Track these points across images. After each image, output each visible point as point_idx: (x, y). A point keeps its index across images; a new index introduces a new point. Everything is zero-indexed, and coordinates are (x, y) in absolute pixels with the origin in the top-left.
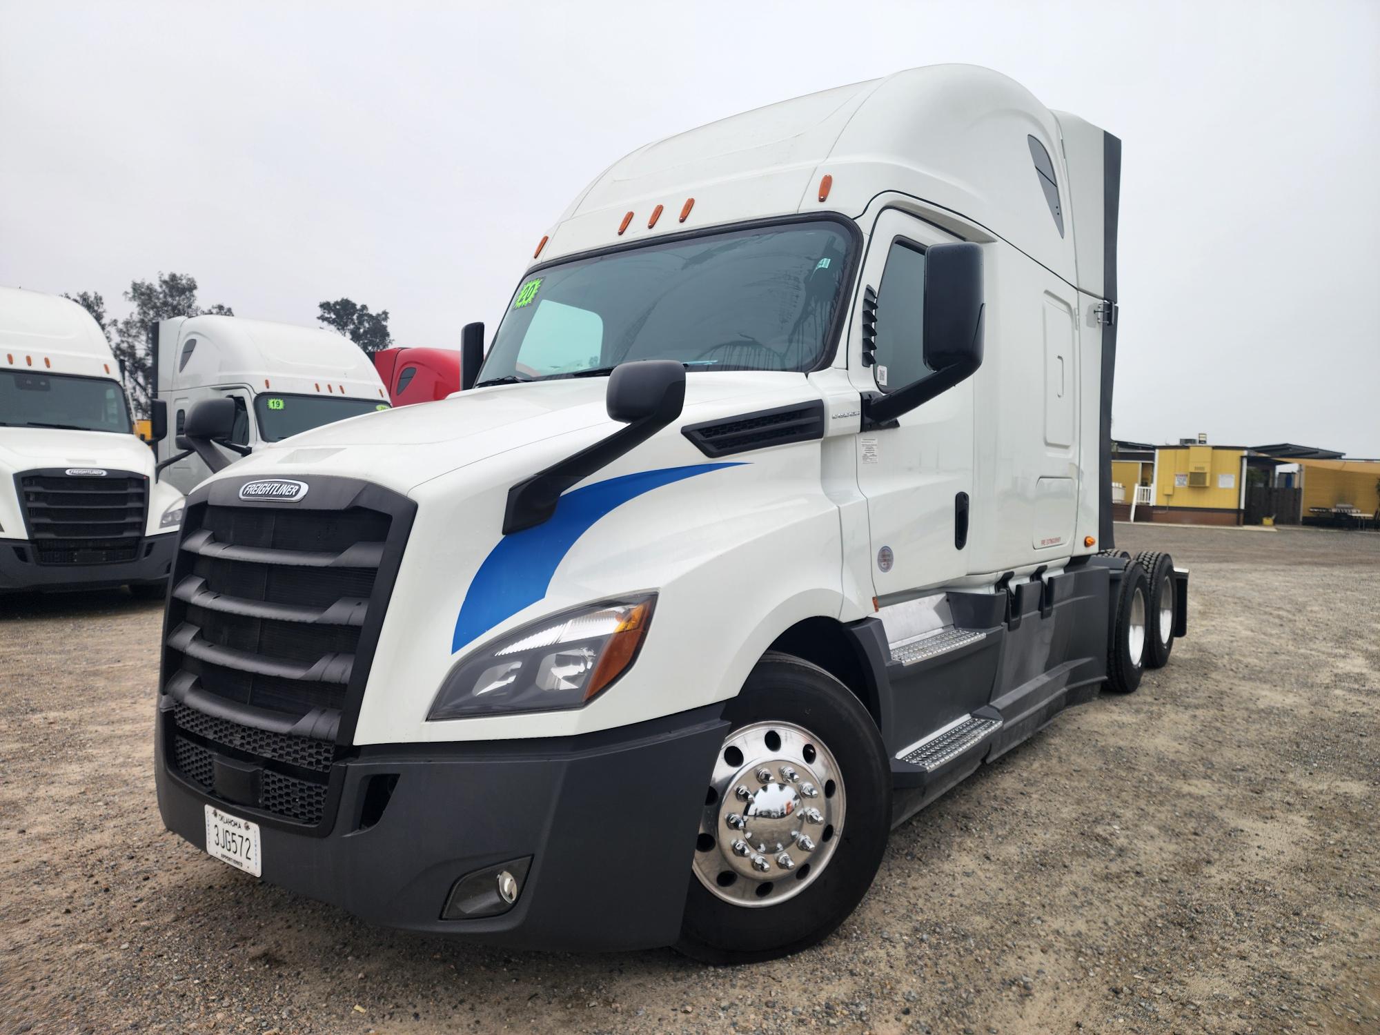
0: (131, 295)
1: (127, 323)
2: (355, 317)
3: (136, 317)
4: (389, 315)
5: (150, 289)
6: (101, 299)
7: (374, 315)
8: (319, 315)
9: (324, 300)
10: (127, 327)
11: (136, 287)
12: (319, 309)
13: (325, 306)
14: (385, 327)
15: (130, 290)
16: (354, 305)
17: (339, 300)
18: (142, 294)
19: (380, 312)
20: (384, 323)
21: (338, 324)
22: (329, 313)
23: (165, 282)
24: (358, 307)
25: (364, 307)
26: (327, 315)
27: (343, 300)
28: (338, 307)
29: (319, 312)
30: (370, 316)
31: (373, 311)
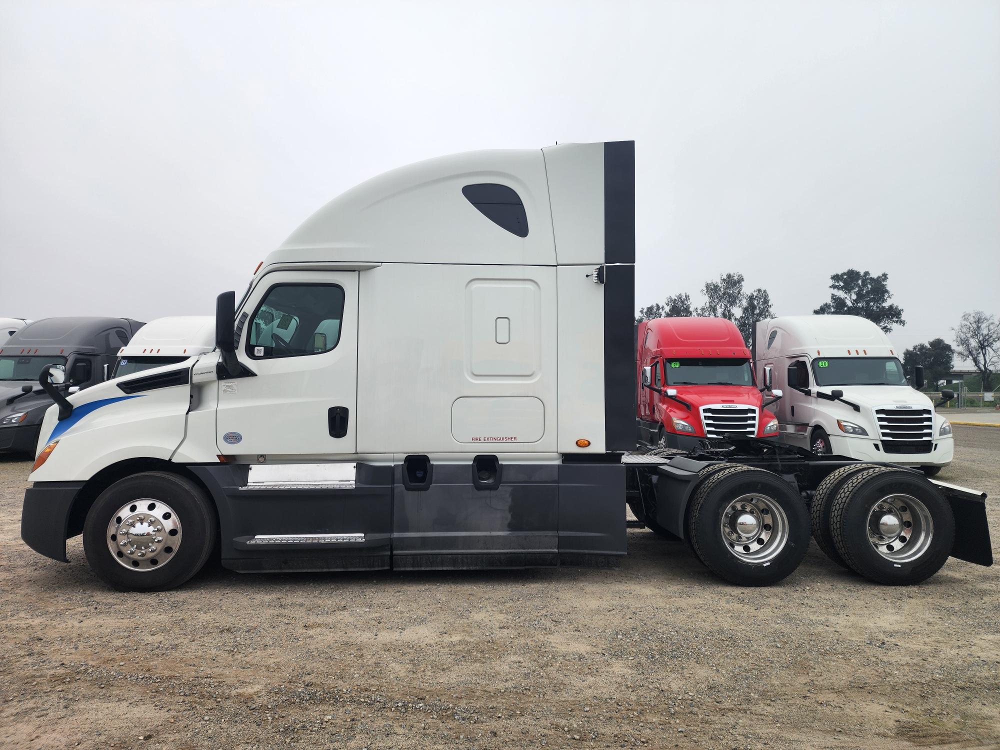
0: (705, 292)
1: (703, 309)
2: (860, 282)
3: (708, 305)
4: (888, 276)
5: (716, 287)
6: (688, 296)
7: (876, 278)
8: (831, 285)
9: (834, 273)
10: (702, 312)
11: (708, 286)
12: (831, 280)
13: (836, 278)
14: (884, 286)
15: (705, 289)
16: (858, 273)
17: (846, 271)
18: (712, 290)
19: (880, 275)
20: (885, 283)
21: (846, 289)
22: (838, 282)
23: (724, 280)
24: (862, 274)
25: (867, 273)
26: (837, 284)
27: (849, 271)
28: (845, 277)
29: (831, 282)
30: (872, 279)
31: (874, 275)
